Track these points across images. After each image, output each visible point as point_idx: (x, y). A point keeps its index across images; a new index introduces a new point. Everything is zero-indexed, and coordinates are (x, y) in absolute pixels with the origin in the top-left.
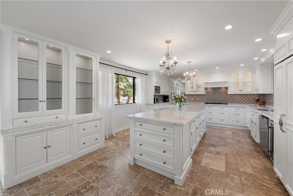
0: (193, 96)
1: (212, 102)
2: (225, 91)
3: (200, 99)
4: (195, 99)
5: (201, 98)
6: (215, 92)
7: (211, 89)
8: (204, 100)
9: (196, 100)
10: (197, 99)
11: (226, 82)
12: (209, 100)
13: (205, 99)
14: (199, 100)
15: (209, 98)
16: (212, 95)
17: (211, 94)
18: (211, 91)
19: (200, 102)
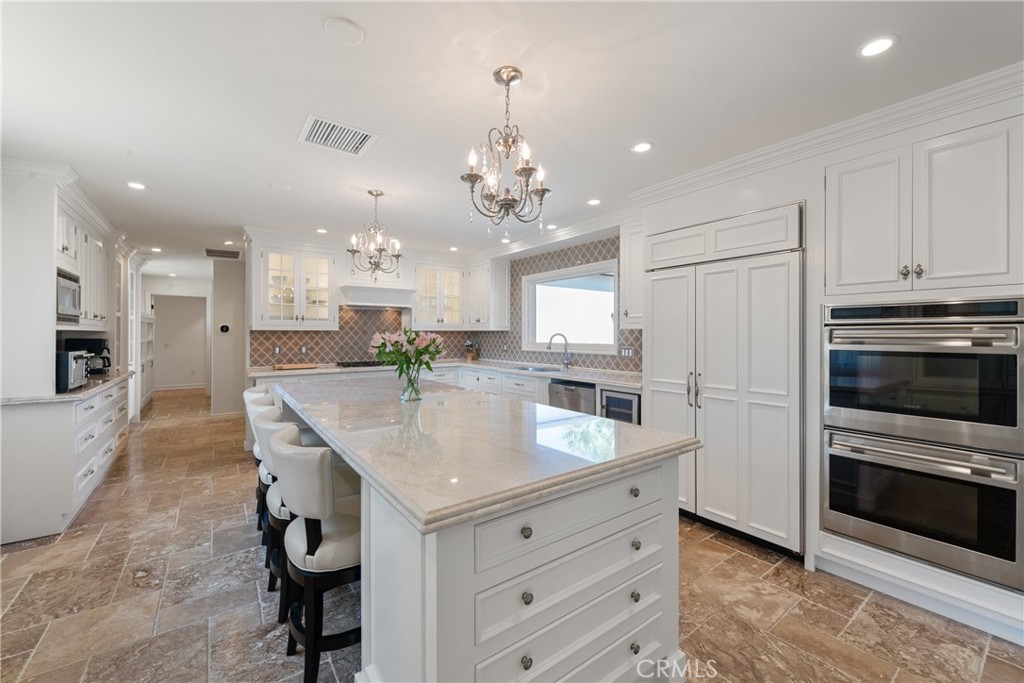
0: (279, 338)
1: (356, 360)
2: (395, 319)
3: (312, 349)
4: (290, 349)
5: (317, 344)
6: (365, 323)
7: (352, 313)
8: (327, 354)
9: (295, 355)
10: (300, 349)
11: (411, 292)
12: (347, 354)
13: (332, 348)
14: (307, 354)
15: (347, 344)
16: (356, 333)
17: (351, 328)
18: (351, 318)
19: (311, 360)
